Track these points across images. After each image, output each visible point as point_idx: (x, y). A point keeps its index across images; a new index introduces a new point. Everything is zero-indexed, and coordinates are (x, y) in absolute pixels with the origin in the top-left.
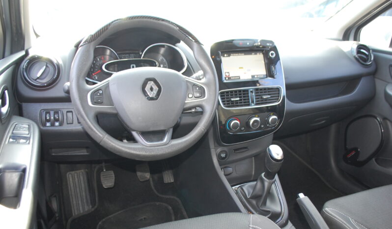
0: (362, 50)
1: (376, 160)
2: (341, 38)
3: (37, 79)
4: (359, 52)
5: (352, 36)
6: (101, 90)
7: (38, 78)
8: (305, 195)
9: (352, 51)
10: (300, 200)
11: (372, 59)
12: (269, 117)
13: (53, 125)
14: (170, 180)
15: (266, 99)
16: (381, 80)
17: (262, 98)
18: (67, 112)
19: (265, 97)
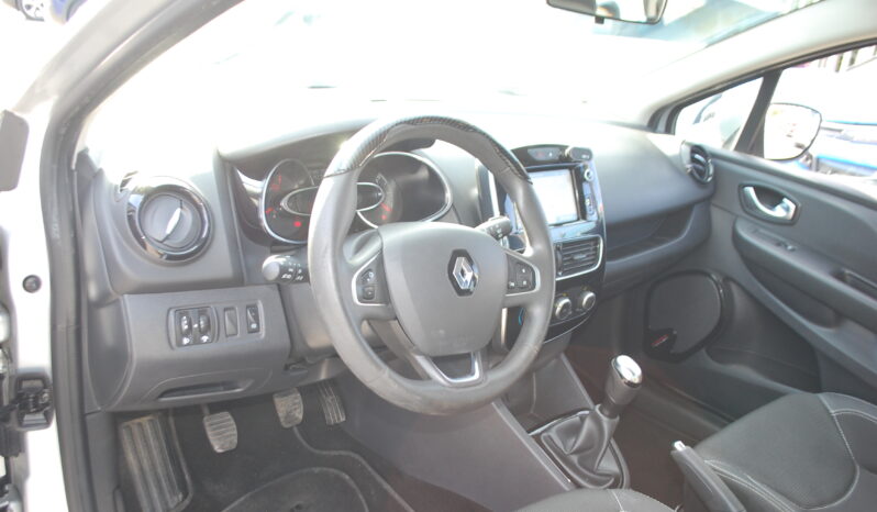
0: (697, 156)
1: (707, 351)
2: (645, 123)
3: (164, 240)
4: (693, 160)
5: (662, 125)
6: (370, 270)
7: (167, 238)
8: (686, 445)
9: (680, 157)
10: (679, 454)
11: (711, 171)
12: (581, 294)
13: (197, 342)
14: (339, 419)
15: (581, 261)
16: (721, 208)
17: (572, 259)
18: (225, 310)
19: (577, 257)
